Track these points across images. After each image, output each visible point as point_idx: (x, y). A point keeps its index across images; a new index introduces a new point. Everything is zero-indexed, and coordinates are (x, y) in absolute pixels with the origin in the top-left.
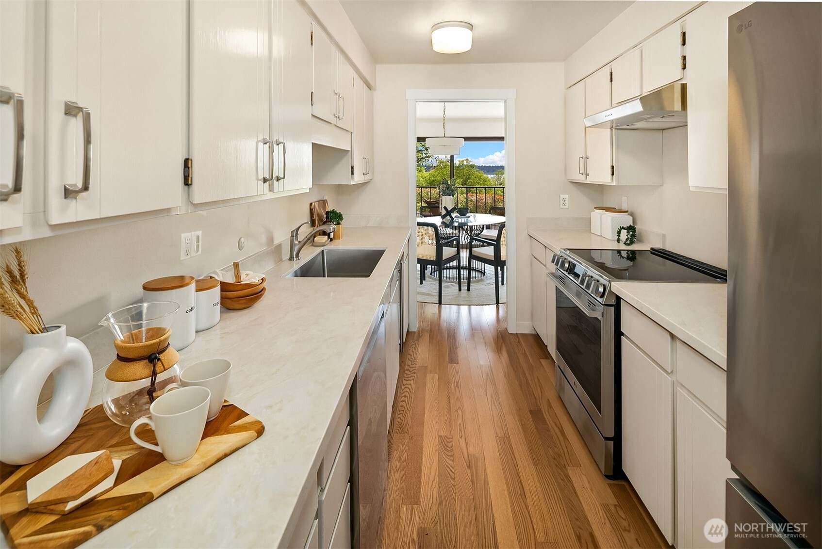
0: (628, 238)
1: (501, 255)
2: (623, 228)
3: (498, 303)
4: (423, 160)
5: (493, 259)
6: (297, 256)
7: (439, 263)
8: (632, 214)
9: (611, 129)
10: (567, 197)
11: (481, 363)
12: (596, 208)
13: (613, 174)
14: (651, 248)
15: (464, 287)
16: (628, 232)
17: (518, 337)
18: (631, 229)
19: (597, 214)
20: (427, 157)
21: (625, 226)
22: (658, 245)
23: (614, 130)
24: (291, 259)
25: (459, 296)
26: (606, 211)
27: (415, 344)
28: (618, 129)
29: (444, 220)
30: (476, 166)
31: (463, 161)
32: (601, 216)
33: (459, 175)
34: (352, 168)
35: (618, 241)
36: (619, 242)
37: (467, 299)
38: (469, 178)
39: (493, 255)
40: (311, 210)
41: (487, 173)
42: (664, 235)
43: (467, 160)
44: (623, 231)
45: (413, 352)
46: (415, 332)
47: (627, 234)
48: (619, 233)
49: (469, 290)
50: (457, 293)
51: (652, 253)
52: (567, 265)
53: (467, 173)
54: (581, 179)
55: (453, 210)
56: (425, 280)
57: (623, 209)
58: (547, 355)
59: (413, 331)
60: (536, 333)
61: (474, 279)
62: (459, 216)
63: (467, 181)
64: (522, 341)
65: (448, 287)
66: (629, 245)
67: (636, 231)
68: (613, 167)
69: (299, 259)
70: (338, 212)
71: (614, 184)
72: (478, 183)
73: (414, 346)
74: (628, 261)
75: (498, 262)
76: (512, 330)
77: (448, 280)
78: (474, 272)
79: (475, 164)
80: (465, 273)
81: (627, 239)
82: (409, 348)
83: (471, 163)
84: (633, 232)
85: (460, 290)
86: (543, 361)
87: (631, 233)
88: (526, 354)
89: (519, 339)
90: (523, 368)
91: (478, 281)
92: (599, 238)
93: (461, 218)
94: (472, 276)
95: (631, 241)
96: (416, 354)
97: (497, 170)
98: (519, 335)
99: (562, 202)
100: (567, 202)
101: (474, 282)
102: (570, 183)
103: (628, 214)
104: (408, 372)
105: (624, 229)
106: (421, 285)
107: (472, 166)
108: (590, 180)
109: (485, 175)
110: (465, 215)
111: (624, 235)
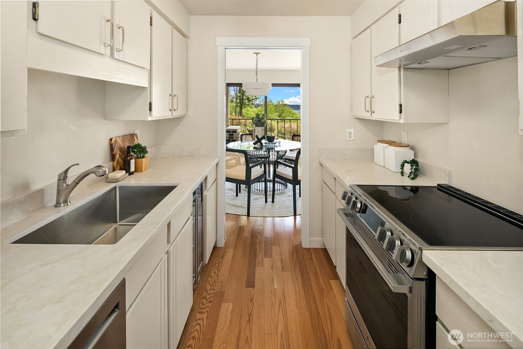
0: (412, 171)
1: (298, 175)
2: (406, 162)
3: (295, 215)
4: (253, 101)
5: (292, 179)
6: (66, 202)
7: (248, 182)
8: (412, 148)
9: (399, 68)
10: (352, 130)
11: (276, 288)
12: (379, 141)
13: (401, 112)
14: (438, 185)
15: (270, 199)
16: (412, 166)
17: (310, 252)
18: (414, 163)
19: (379, 148)
20: (255, 99)
21: (408, 160)
22: (443, 181)
23: (402, 69)
24: (57, 205)
25: (264, 208)
26: (389, 145)
27: (219, 263)
28: (406, 68)
29: (256, 146)
30: (288, 105)
31: (279, 102)
32: (384, 150)
33: (277, 111)
34: (150, 104)
35: (402, 173)
36: (403, 175)
37: (271, 211)
38: (283, 113)
39: (292, 175)
40: (111, 145)
41: (295, 109)
42: (450, 172)
43: (282, 101)
44: (406, 164)
45: (215, 273)
46: (221, 248)
47: (411, 168)
48: (402, 166)
49: (273, 202)
50: (264, 205)
51: (438, 189)
52: (359, 205)
53: (282, 109)
54: (367, 116)
55: (263, 138)
56: (240, 192)
57: (403, 143)
58: (336, 277)
59: (220, 246)
60: (325, 248)
61: (278, 191)
62: (268, 142)
63: (281, 114)
64: (314, 258)
65: (257, 199)
66: (413, 179)
67: (419, 165)
68: (401, 106)
69: (68, 205)
70: (143, 145)
71: (402, 121)
72: (289, 116)
73: (217, 265)
74: (411, 192)
75: (295, 181)
76: (306, 245)
77: (258, 192)
78: (278, 184)
79: (287, 104)
80: (270, 185)
81: (411, 173)
82: (213, 268)
83: (284, 103)
84: (416, 166)
85: (266, 202)
86: (333, 282)
87: (414, 167)
88: (317, 273)
89: (311, 255)
90: (314, 292)
91: (281, 193)
92: (383, 168)
93: (269, 144)
94: (276, 188)
95: (415, 175)
96: (217, 275)
97: (297, 107)
98: (312, 251)
99: (348, 135)
100: (353, 135)
101: (278, 194)
102: (355, 119)
103: (410, 148)
104: (204, 301)
105: (408, 163)
106: (237, 198)
107: (285, 105)
108: (375, 117)
109: (293, 111)
110: (272, 142)
111: (408, 168)
